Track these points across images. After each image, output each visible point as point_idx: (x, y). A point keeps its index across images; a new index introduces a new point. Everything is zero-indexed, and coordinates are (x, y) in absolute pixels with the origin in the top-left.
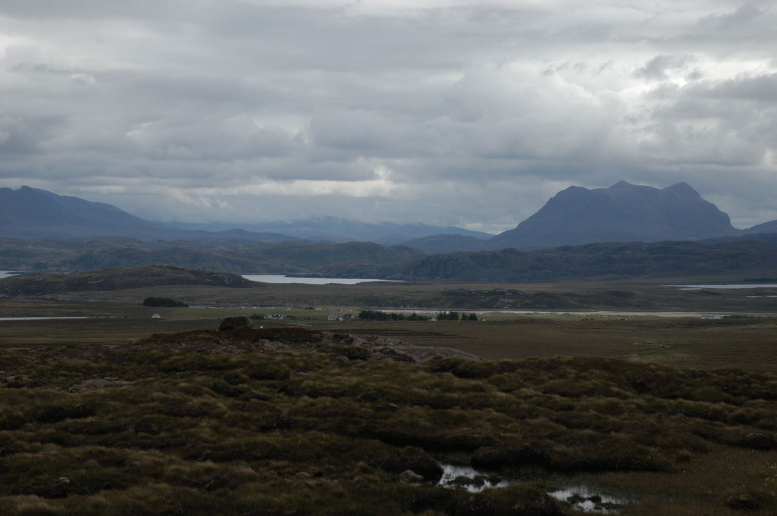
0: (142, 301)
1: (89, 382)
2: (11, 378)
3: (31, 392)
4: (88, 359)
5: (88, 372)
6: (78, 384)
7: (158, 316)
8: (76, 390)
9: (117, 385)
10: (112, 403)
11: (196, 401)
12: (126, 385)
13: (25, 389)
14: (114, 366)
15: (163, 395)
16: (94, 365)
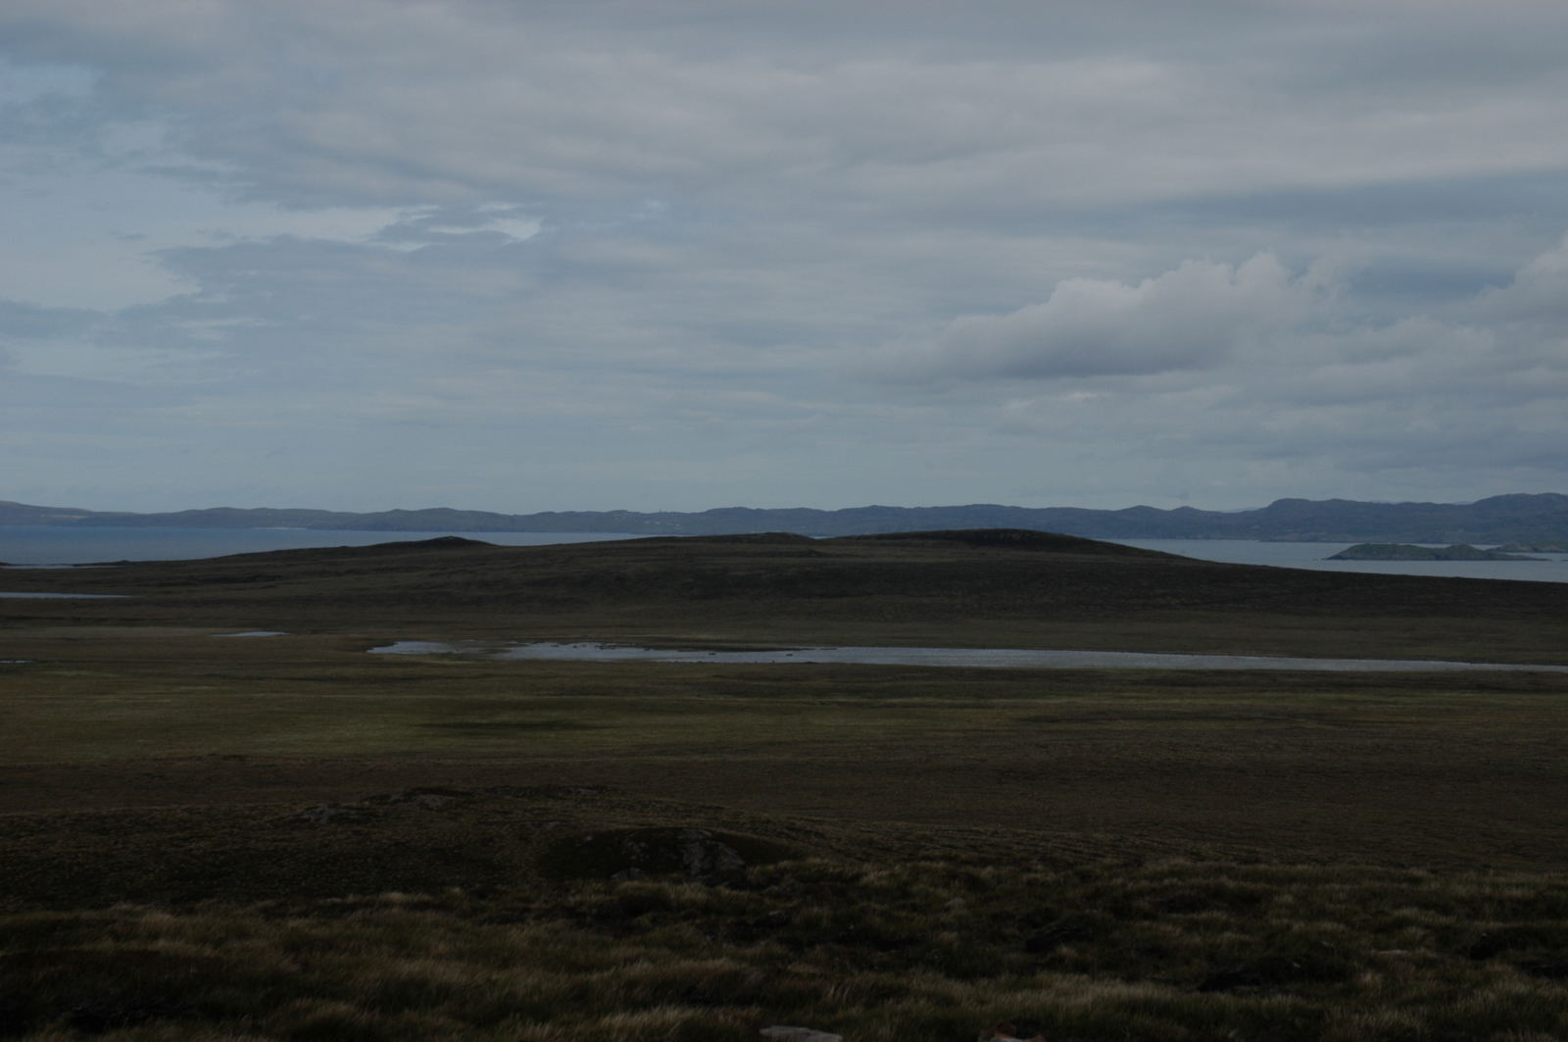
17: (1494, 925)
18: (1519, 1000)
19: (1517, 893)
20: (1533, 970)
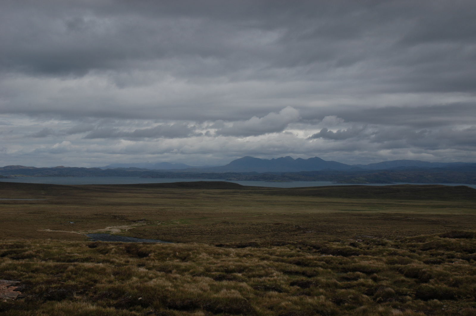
17: (6, 250)
18: (10, 265)
19: (10, 244)
20: (13, 258)
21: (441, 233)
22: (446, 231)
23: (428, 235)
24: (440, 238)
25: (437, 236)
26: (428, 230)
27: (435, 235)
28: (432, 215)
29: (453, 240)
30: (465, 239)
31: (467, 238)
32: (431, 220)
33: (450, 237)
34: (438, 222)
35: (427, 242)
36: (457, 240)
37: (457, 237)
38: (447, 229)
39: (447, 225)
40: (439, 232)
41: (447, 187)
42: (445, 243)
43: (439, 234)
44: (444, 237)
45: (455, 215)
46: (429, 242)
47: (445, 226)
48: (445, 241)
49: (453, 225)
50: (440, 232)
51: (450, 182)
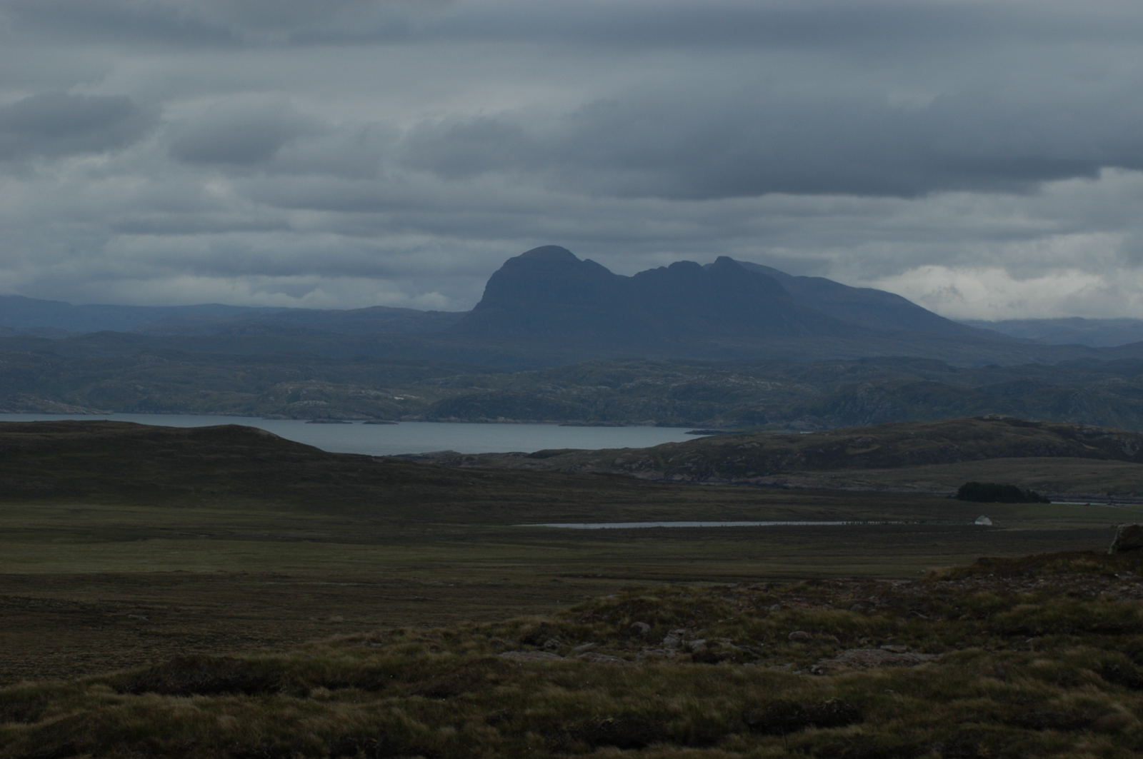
0: (956, 491)
1: (851, 654)
2: (698, 644)
3: (738, 671)
4: (849, 607)
5: (847, 635)
6: (830, 657)
7: (987, 522)
8: (826, 670)
9: (907, 662)
10: (898, 697)
11: (1067, 698)
12: (924, 662)
13: (725, 665)
14: (901, 622)
15: (998, 684)
16: (859, 619)
21: (122, 671)
22: (148, 662)
23: (57, 683)
24: (115, 696)
25: (104, 687)
26: (56, 655)
27: (90, 683)
28: (81, 580)
29: (182, 705)
30: (242, 696)
31: (250, 690)
32: (76, 603)
33: (164, 691)
34: (111, 614)
35: (49, 721)
36: (203, 706)
37: (203, 690)
38: (155, 650)
39: (154, 630)
40: (116, 662)
41: (158, 434)
42: (139, 722)
43: (114, 673)
44: (139, 690)
45: (195, 578)
46: (59, 718)
47: (141, 635)
48: (141, 712)
49: (185, 631)
50: (122, 665)
51: (174, 409)
